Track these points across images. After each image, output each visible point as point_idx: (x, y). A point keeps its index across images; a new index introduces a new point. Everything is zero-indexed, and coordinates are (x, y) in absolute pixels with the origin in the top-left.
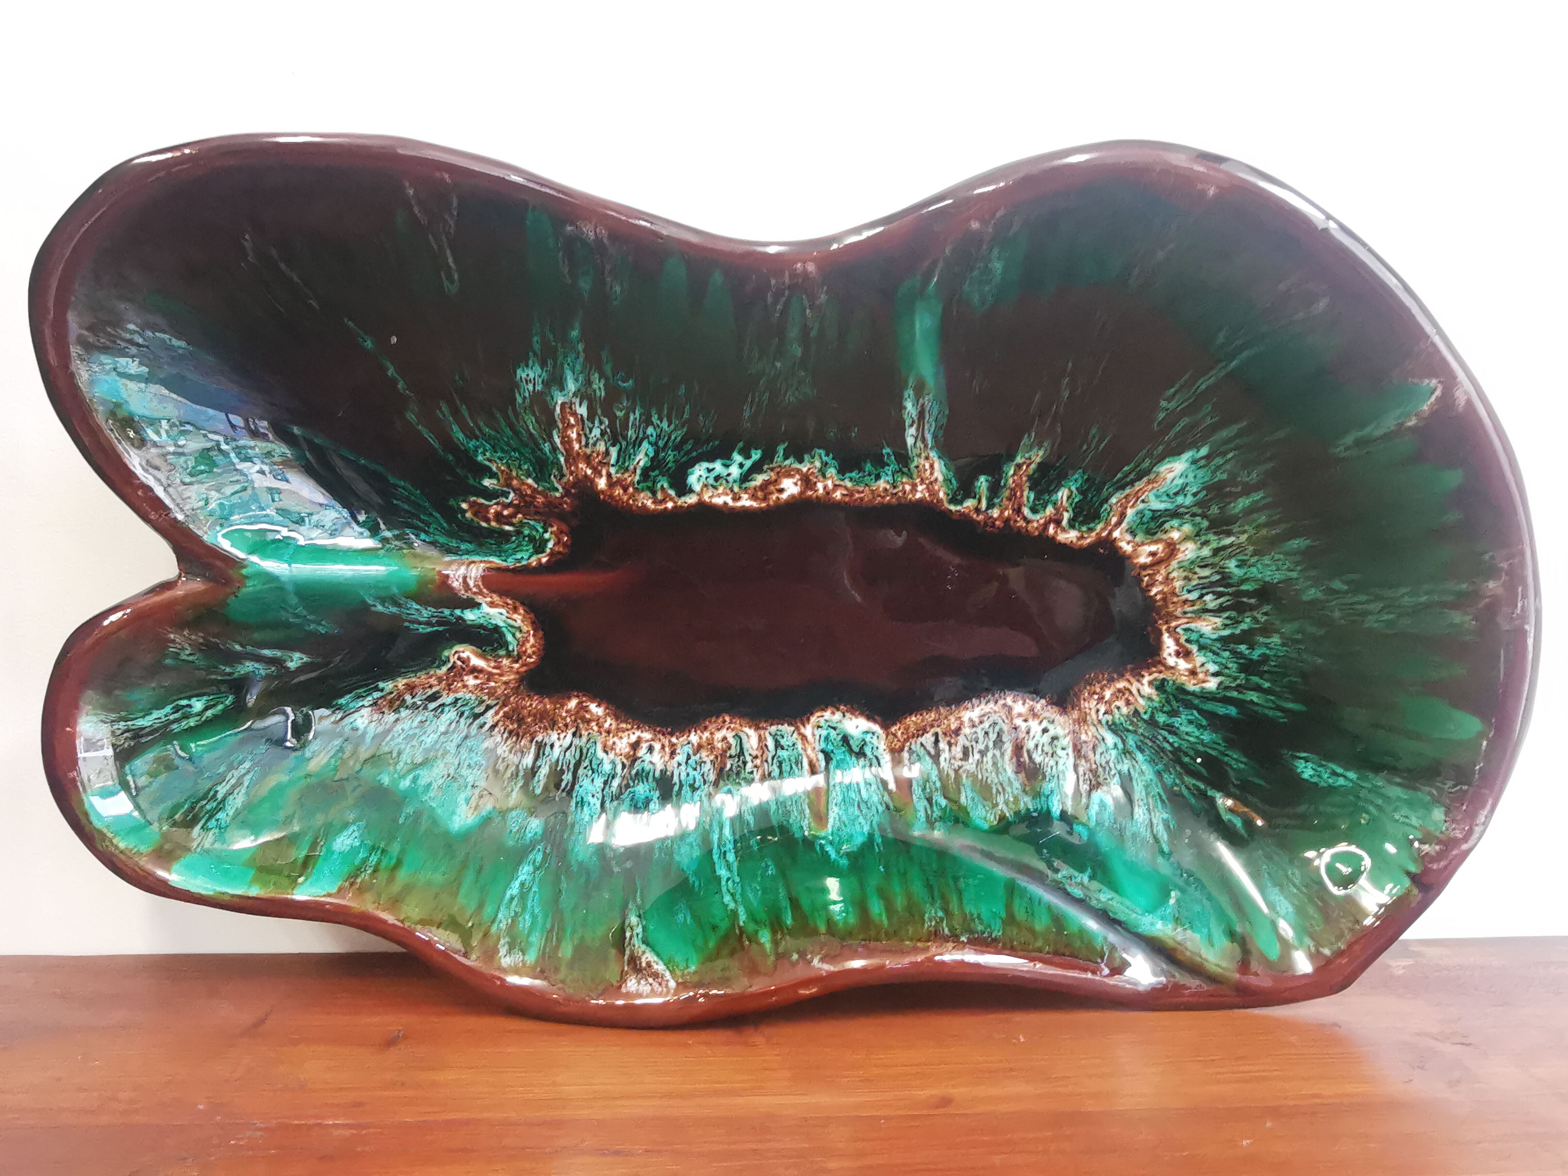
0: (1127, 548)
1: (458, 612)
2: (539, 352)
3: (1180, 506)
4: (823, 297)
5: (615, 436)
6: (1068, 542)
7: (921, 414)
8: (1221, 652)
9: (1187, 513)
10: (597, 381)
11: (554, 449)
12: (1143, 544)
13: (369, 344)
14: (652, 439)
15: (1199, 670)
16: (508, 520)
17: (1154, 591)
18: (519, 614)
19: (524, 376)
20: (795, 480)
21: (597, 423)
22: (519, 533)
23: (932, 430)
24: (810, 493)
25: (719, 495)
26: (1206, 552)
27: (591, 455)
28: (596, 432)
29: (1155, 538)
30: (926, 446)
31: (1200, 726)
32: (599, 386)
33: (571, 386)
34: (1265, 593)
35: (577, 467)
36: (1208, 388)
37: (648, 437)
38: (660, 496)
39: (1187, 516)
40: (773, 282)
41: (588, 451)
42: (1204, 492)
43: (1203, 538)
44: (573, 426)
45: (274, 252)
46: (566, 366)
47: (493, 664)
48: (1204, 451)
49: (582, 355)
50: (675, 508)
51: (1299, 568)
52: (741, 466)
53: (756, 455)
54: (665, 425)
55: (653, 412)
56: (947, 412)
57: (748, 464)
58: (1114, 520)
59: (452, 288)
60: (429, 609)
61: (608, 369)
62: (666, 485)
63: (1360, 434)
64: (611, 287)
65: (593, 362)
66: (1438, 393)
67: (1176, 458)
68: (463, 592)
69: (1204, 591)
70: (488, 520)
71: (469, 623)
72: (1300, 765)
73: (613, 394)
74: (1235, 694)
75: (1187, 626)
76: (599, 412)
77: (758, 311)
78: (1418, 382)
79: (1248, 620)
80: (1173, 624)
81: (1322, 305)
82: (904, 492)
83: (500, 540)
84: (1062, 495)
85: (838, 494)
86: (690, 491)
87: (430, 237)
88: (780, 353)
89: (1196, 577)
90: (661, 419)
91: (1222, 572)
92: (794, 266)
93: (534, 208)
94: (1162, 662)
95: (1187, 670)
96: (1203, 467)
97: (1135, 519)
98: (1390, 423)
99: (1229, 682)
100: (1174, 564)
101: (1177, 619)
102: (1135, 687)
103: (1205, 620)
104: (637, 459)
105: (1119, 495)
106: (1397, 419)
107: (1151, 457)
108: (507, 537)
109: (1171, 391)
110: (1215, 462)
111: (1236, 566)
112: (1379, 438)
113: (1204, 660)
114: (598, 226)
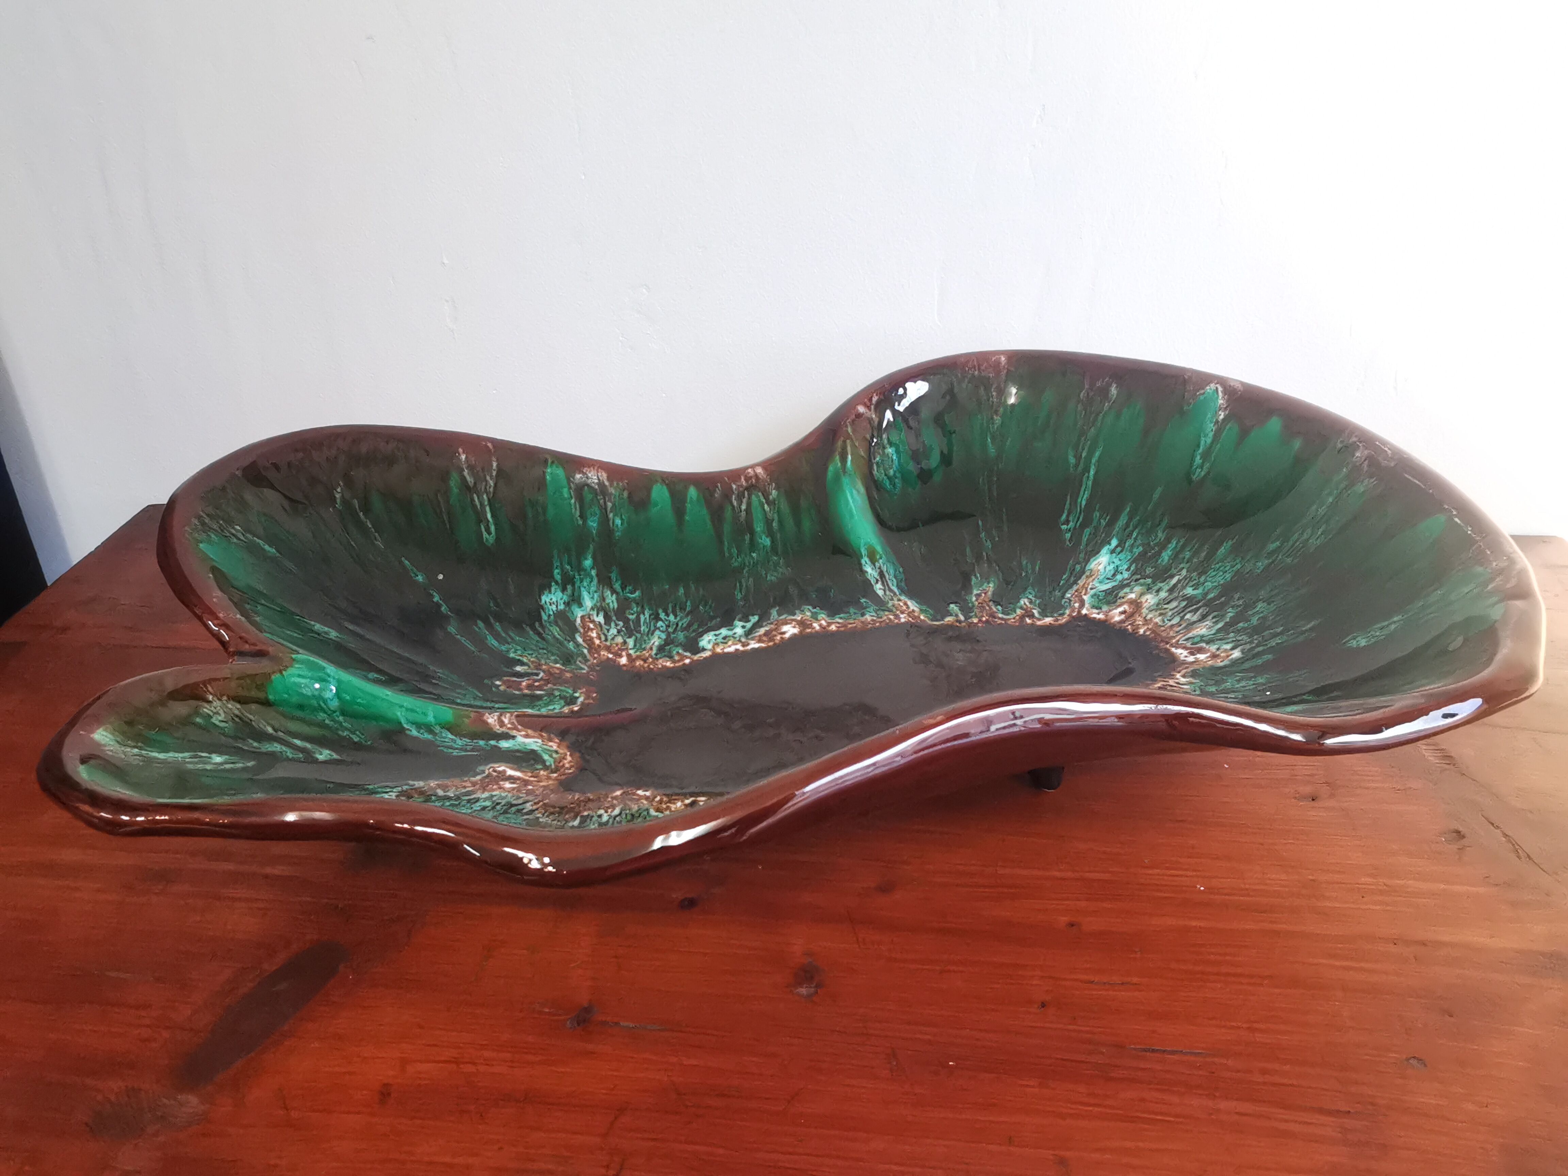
0: (1101, 616)
1: (493, 742)
2: (560, 581)
3: (1124, 580)
4: (774, 493)
5: (630, 630)
6: (1048, 623)
7: (881, 574)
8: (1227, 636)
9: (1131, 582)
10: (610, 596)
11: (578, 645)
12: (1110, 611)
13: (420, 578)
14: (664, 628)
15: (1218, 653)
16: (539, 688)
17: (1141, 631)
18: (555, 742)
19: (548, 600)
20: (793, 625)
21: (613, 625)
22: (550, 694)
23: (895, 583)
24: (809, 630)
25: (730, 646)
26: (1163, 594)
27: (611, 646)
28: (613, 631)
29: (1117, 604)
30: (895, 594)
31: (1249, 679)
32: (612, 601)
33: (588, 603)
34: (1227, 590)
35: (600, 655)
36: (1087, 500)
37: (659, 628)
38: (677, 658)
39: (1132, 583)
40: (734, 487)
41: (608, 643)
42: (1134, 565)
43: (1156, 588)
44: (592, 630)
45: (356, 503)
46: (582, 589)
47: (530, 774)
48: (1114, 542)
49: (595, 579)
50: (690, 663)
51: (1238, 561)
52: (743, 627)
53: (754, 619)
54: (672, 617)
55: (660, 611)
56: (901, 570)
57: (749, 625)
58: (1077, 605)
59: (489, 538)
60: (465, 739)
61: (617, 586)
62: (680, 651)
63: (1201, 450)
64: (613, 523)
65: (604, 581)
66: (1220, 389)
67: (1097, 556)
68: (498, 727)
69: (1182, 614)
70: (520, 690)
71: (503, 749)
72: (1354, 644)
73: (624, 605)
74: (1261, 649)
75: (1187, 637)
76: (614, 618)
77: (728, 514)
78: (1204, 393)
79: (1230, 610)
80: (1174, 641)
81: (1114, 390)
82: (890, 619)
83: (533, 700)
84: (1024, 601)
85: (833, 627)
86: (704, 649)
87: (475, 495)
88: (753, 546)
89: (1168, 610)
90: (667, 615)
91: (1186, 598)
92: (747, 471)
93: (553, 462)
94: (1184, 663)
95: (1208, 657)
96: (1122, 551)
97: (1093, 600)
98: (1210, 428)
99: (1248, 647)
100: (1144, 611)
101: (1174, 637)
102: (1171, 682)
103: (1197, 628)
104: (652, 642)
105: (1070, 591)
106: (1211, 422)
107: (1079, 563)
108: (540, 698)
109: (1064, 517)
110: (1127, 544)
111: (1193, 590)
112: (1212, 443)
113: (1216, 646)
114: (600, 470)
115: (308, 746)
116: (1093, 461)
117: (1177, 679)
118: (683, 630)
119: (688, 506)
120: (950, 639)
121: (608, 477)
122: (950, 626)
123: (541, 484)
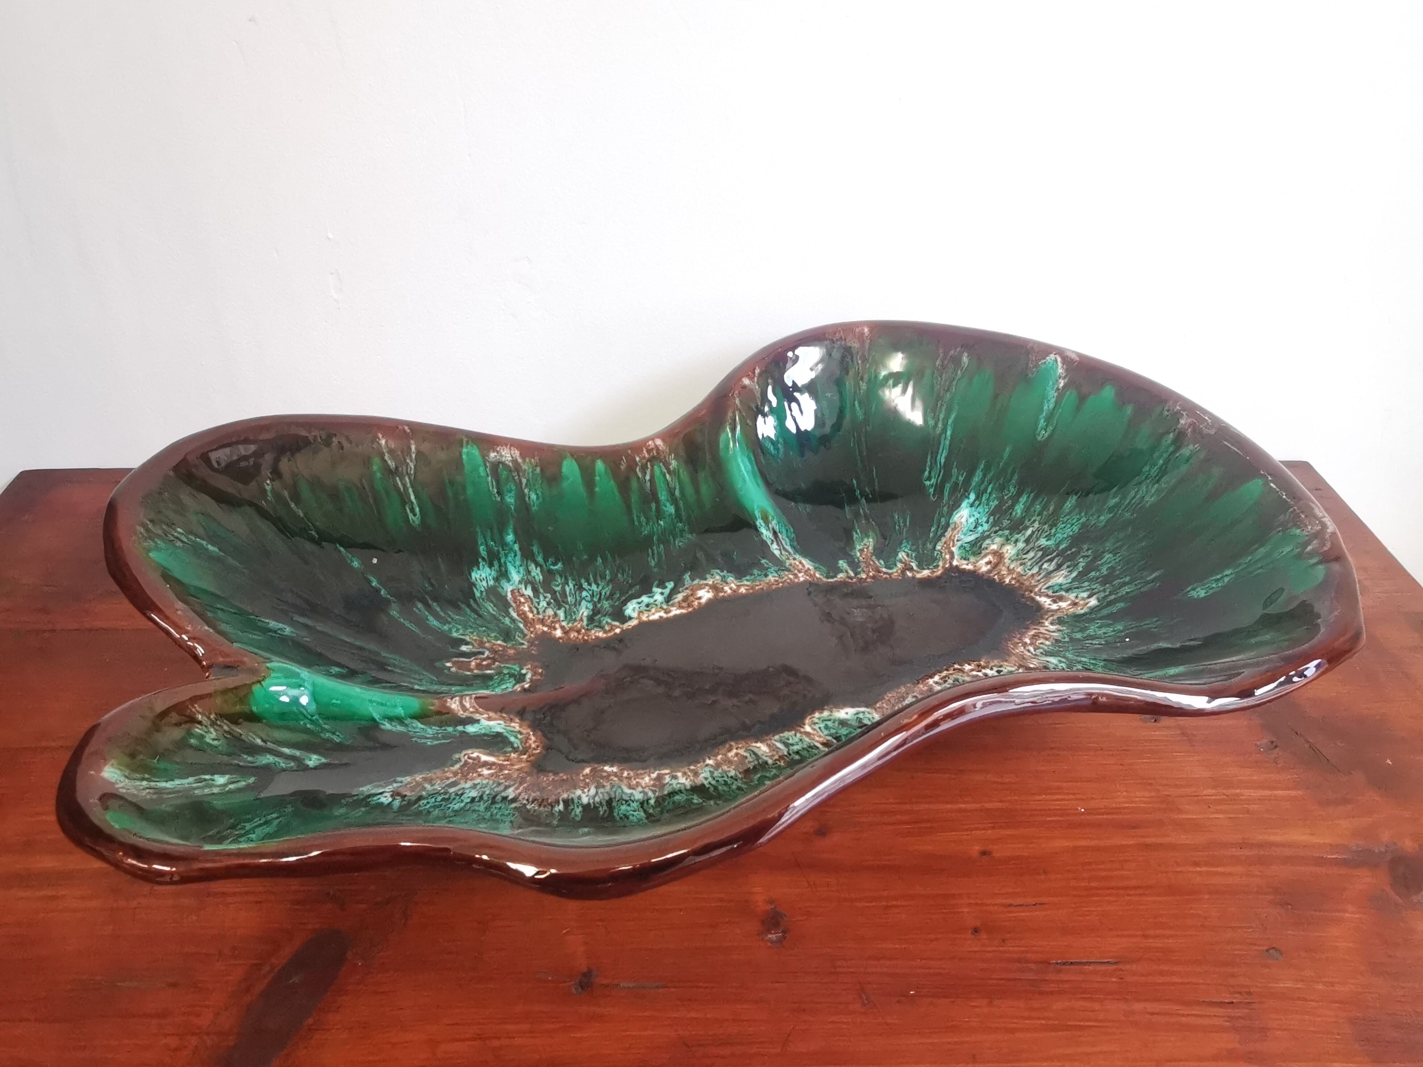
0: (970, 567)
1: (460, 728)
2: (486, 557)
3: (984, 532)
4: (674, 463)
5: (559, 601)
6: (926, 576)
7: (775, 535)
8: (1082, 585)
10: (534, 569)
11: (513, 620)
12: (977, 561)
13: (356, 564)
14: (589, 599)
15: (1077, 601)
16: (488, 667)
17: (1007, 581)
18: (517, 723)
19: (478, 576)
20: (707, 590)
21: (542, 598)
22: (500, 673)
23: (788, 544)
24: (721, 594)
25: (653, 614)
26: (1021, 545)
27: (544, 619)
28: (543, 604)
29: (982, 555)
30: (790, 553)
31: (1109, 625)
32: (536, 573)
33: (515, 576)
34: (1077, 541)
35: (535, 628)
36: (946, 458)
37: (584, 599)
38: (607, 628)
39: (992, 535)
40: (638, 459)
41: (541, 617)
42: (992, 518)
43: (1013, 539)
44: (524, 603)
45: (286, 494)
46: (508, 564)
47: (502, 758)
48: (972, 496)
49: (519, 553)
50: (621, 632)
51: (1083, 514)
52: (662, 594)
53: (670, 585)
54: (594, 587)
55: (583, 581)
56: (792, 530)
57: (667, 591)
58: (948, 557)
59: (415, 519)
60: (433, 728)
61: (540, 559)
62: (609, 621)
63: (1044, 414)
64: (529, 498)
65: (528, 556)
66: (1059, 359)
67: (959, 509)
68: (462, 712)
69: (1040, 564)
70: (470, 670)
71: (472, 734)
72: (1194, 594)
73: (549, 575)
74: (1113, 597)
75: (1047, 585)
76: (541, 590)
77: (634, 484)
78: (1045, 363)
79: (1081, 560)
80: (1037, 589)
81: (965, 359)
82: (791, 579)
83: (485, 680)
84: (902, 555)
85: (743, 590)
86: (630, 618)
87: (397, 478)
88: (659, 514)
89: (1027, 560)
90: (590, 584)
91: (1040, 549)
92: (647, 444)
93: (467, 442)
94: (1049, 611)
95: (1069, 605)
96: (979, 504)
97: (961, 551)
98: (1052, 394)
99: (1102, 595)
100: (1007, 561)
101: (1036, 586)
102: (1042, 630)
103: (1056, 577)
104: (581, 612)
105: (940, 544)
106: (1052, 389)
107: (943, 516)
108: (490, 677)
109: (927, 473)
110: (984, 498)
111: (1047, 541)
112: (1055, 407)
113: (1075, 595)
114: (512, 448)
115: (297, 753)
116: (950, 421)
117: (1047, 626)
118: (607, 599)
119: (597, 478)
120: (846, 595)
121: (520, 454)
122: (843, 584)
123: (459, 463)
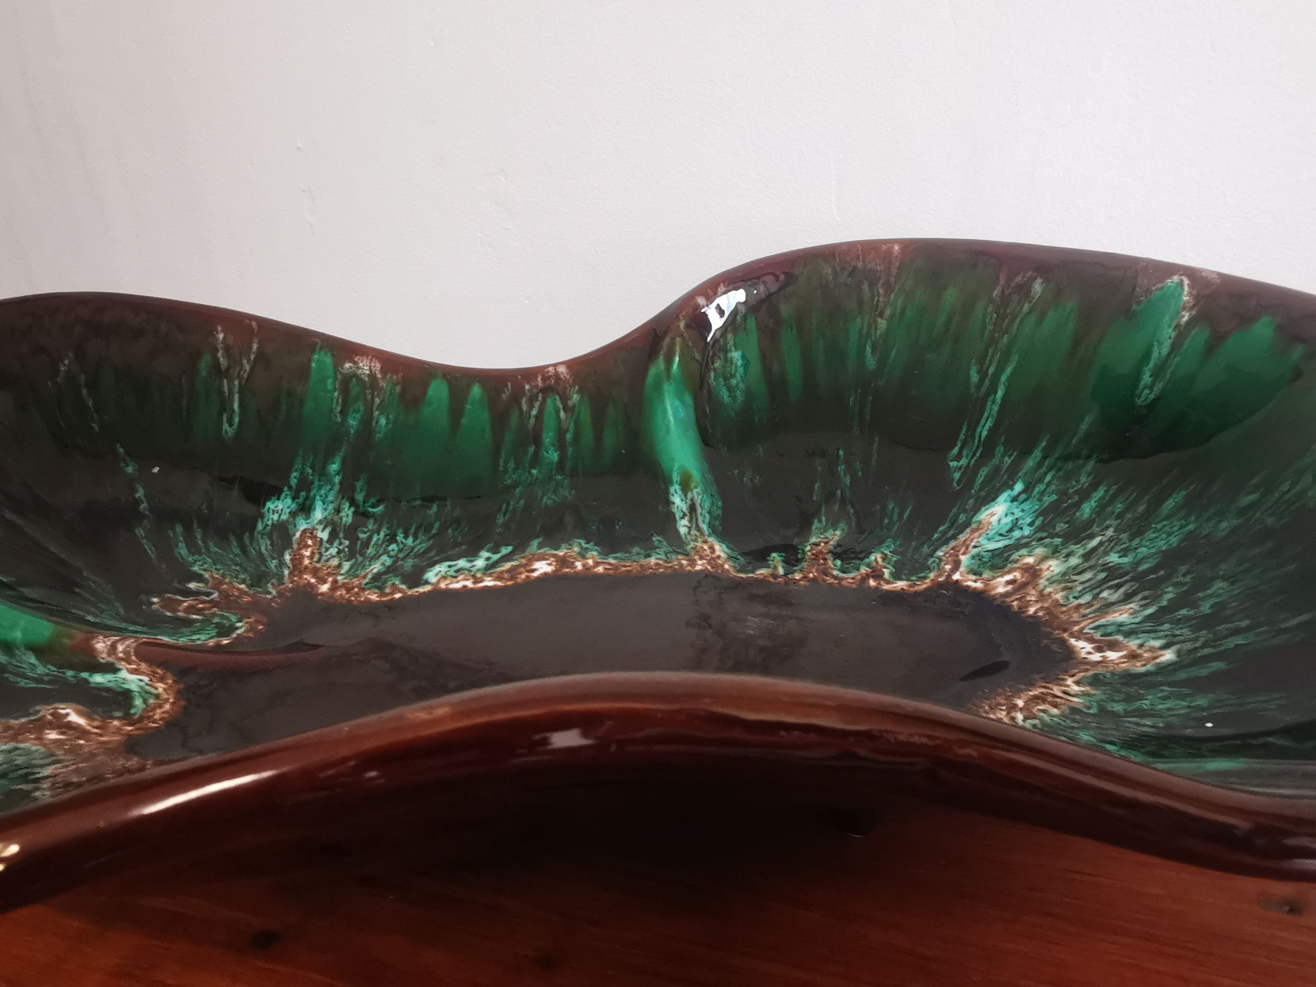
0: (979, 585)
1: (85, 675)
2: (294, 486)
3: (1023, 537)
4: (576, 397)
6: (899, 588)
7: (692, 508)
8: (1158, 628)
9: (1031, 541)
10: (346, 510)
11: (282, 564)
12: (994, 578)
13: (129, 469)
14: (394, 553)
15: (1139, 651)
16: (200, 611)
17: (1031, 610)
18: (165, 683)
19: (272, 507)
20: (549, 562)
21: (336, 543)
22: (207, 621)
23: (707, 521)
24: (567, 570)
25: (458, 582)
26: (1074, 561)
27: (319, 569)
28: (333, 551)
29: (1006, 569)
30: (702, 533)
31: (1182, 697)
32: (347, 515)
33: (318, 514)
34: (1170, 559)
35: (300, 579)
36: (990, 430)
37: (388, 552)
38: (388, 590)
39: (1033, 543)
40: (527, 387)
41: (318, 565)
42: (1041, 519)
43: (1065, 551)
45: (82, 378)
46: (318, 497)
47: (96, 723)
48: (1019, 487)
49: (337, 487)
51: (1193, 518)
52: (488, 559)
53: (505, 550)
54: (410, 541)
55: (400, 532)
56: (720, 504)
57: (496, 557)
58: (948, 567)
59: (228, 430)
60: (50, 667)
61: (359, 497)
62: (397, 583)
63: (1151, 364)
64: (377, 422)
65: (346, 492)
66: (1186, 282)
67: (992, 504)
68: (104, 655)
69: (1097, 590)
70: (174, 610)
71: (92, 685)
73: (360, 519)
74: (1207, 651)
75: (1096, 624)
76: (341, 535)
77: (514, 420)
78: (1162, 288)
79: (1170, 589)
80: (1076, 628)
81: (1038, 287)
82: (682, 565)
83: (181, 625)
84: (876, 557)
85: (600, 569)
86: (427, 582)
87: (225, 381)
88: (536, 460)
89: (1077, 583)
90: (406, 537)
91: (1106, 568)
92: (546, 370)
93: (321, 348)
94: (1085, 661)
95: (1122, 657)
96: (1026, 500)
97: (973, 561)
98: (1168, 334)
99: (1188, 646)
100: (1042, 582)
101: (1077, 623)
102: (1056, 690)
103: (1115, 612)
104: (372, 568)
105: (944, 548)
106: (1169, 326)
107: (965, 511)
108: (191, 622)
109: (955, 451)
110: (1037, 490)
111: (1120, 557)
112: (1169, 355)
113: (1138, 642)
114: (373, 359)
116: (1003, 379)
117: (1068, 686)
118: (417, 556)
119: (468, 407)
120: (753, 598)
121: (381, 368)
122: (762, 582)
123: (304, 372)
